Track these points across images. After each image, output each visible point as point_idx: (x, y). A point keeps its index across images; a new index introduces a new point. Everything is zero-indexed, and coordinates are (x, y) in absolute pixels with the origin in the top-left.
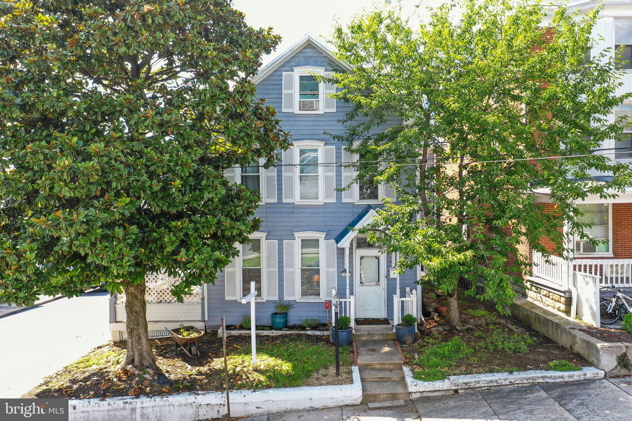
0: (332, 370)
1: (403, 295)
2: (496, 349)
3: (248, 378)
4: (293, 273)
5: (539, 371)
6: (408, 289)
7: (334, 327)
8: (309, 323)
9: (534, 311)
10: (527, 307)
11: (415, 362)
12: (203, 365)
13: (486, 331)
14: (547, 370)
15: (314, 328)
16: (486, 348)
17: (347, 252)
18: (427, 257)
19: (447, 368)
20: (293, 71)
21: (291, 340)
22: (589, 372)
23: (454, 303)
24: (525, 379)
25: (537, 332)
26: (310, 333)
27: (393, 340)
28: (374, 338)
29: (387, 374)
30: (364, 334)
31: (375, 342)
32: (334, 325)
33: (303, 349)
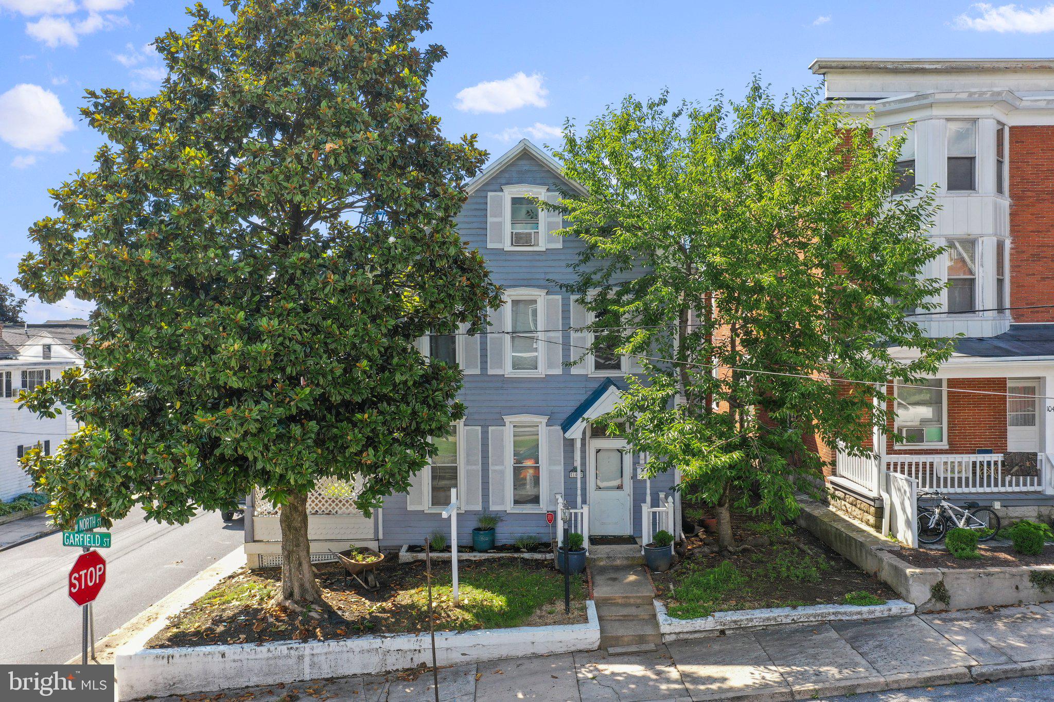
0: (560, 606)
1: (655, 503)
2: (777, 578)
3: (449, 616)
4: (502, 473)
5: (831, 605)
6: (662, 495)
7: (561, 548)
8: (525, 542)
9: (835, 525)
10: (826, 520)
11: (669, 595)
12: (386, 601)
13: (770, 553)
14: (841, 604)
15: (533, 549)
16: (766, 576)
17: (578, 444)
18: (684, 459)
19: (711, 603)
20: (502, 190)
21: (502, 566)
22: (895, 607)
23: (725, 514)
24: (812, 615)
25: (838, 554)
26: (527, 556)
27: (642, 565)
28: (615, 563)
29: (633, 611)
30: (601, 558)
31: (617, 569)
32: (560, 545)
33: (518, 577)
